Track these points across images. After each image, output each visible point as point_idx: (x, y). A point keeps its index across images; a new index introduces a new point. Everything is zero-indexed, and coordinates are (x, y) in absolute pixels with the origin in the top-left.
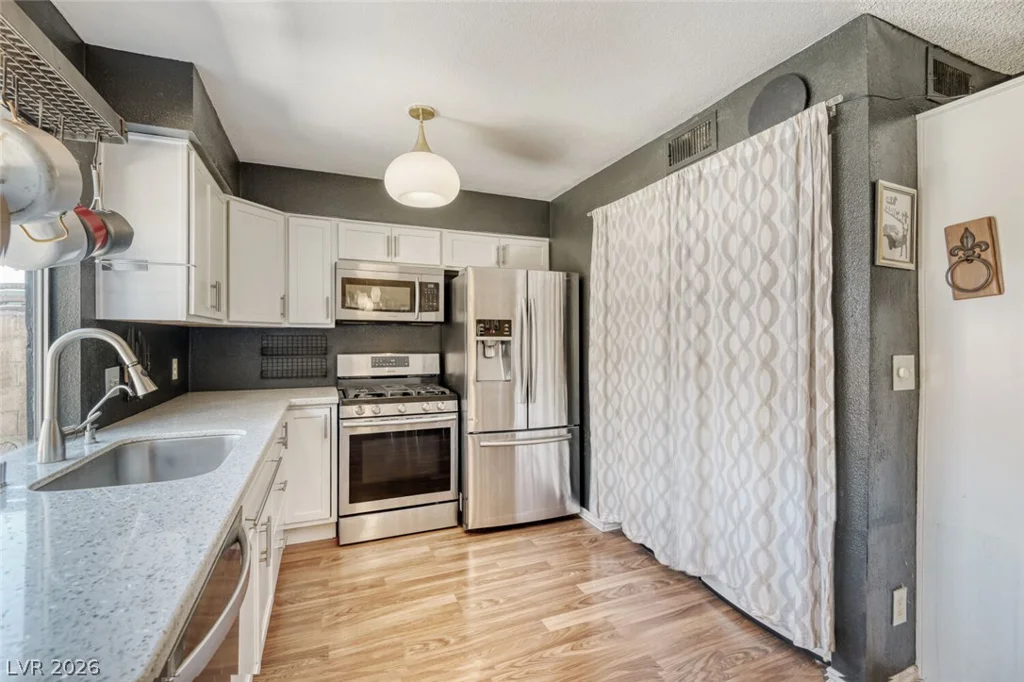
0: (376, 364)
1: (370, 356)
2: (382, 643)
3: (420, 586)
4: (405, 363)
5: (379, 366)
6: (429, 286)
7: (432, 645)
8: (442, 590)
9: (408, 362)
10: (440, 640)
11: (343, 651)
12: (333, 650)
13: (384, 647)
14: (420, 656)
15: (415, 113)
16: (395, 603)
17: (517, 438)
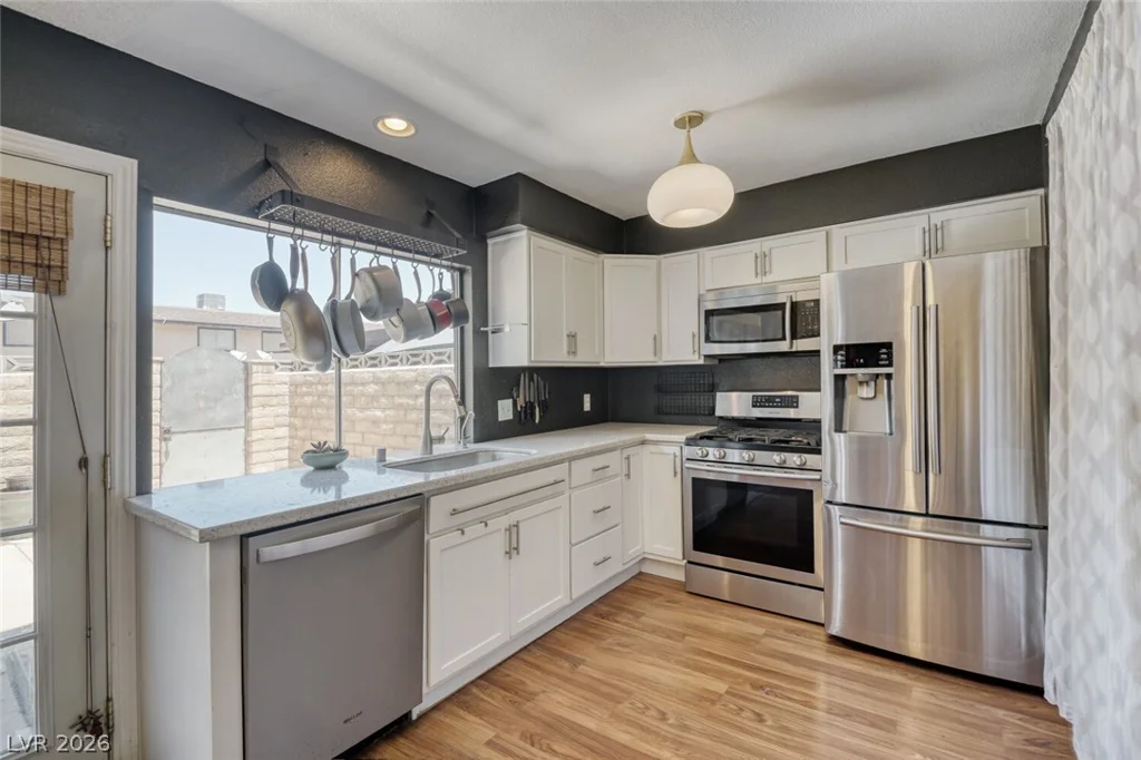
0: (756, 403)
1: (751, 394)
2: (620, 684)
3: (708, 661)
4: (792, 402)
5: (760, 406)
6: (808, 305)
7: (653, 712)
8: (720, 675)
9: (797, 402)
10: (664, 714)
11: (590, 671)
12: (587, 666)
13: (616, 687)
14: (633, 713)
15: (680, 124)
16: (669, 661)
17: (910, 525)
